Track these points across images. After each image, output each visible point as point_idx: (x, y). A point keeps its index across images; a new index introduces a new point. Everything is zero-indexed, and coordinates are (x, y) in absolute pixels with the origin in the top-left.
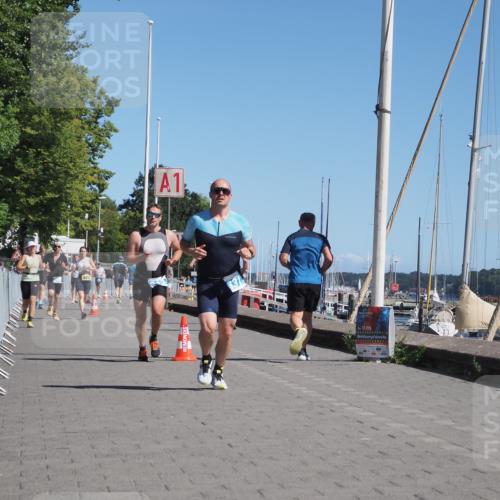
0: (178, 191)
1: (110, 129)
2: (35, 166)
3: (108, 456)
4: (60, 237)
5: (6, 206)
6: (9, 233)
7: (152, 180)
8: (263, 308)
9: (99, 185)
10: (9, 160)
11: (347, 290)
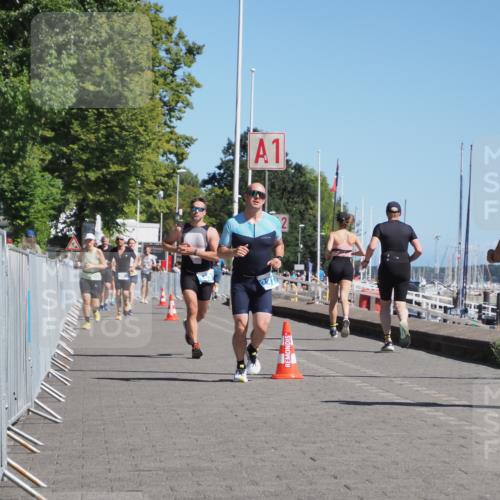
0: (277, 161)
1: (191, 83)
2: (97, 131)
4: (127, 221)
5: (59, 183)
6: (63, 217)
7: (244, 147)
9: (177, 155)
10: (62, 124)
11: (495, 287)
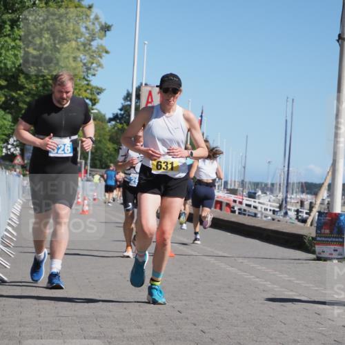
1: (103, 51)
2: (37, 82)
3: (95, 338)
5: (9, 117)
6: (11, 140)
7: (138, 96)
8: (234, 212)
9: (91, 100)
10: (13, 76)
11: (308, 198)
